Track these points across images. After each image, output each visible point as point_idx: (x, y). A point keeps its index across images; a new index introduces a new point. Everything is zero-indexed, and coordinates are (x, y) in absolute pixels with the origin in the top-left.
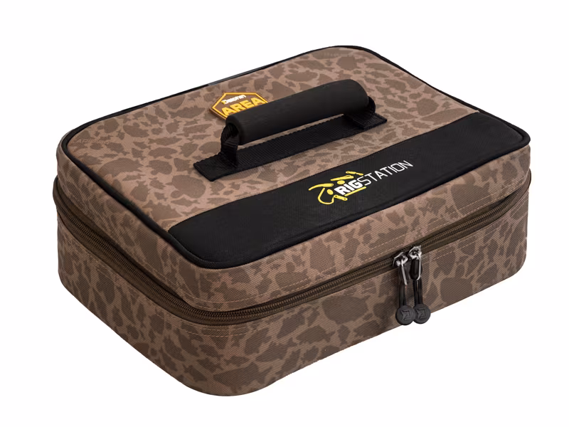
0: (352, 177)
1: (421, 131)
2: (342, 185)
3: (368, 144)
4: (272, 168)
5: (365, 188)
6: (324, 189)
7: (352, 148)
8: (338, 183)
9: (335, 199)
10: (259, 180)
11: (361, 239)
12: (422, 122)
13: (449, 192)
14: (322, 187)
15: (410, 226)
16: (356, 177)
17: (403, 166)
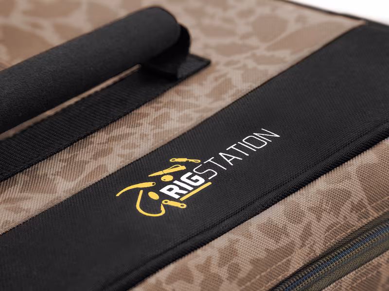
0: (183, 168)
1: (273, 70)
2: (171, 183)
3: (190, 106)
4: (40, 172)
5: (210, 183)
6: (141, 192)
7: (166, 117)
8: (162, 179)
9: (164, 206)
10: (26, 194)
11: (223, 272)
12: (268, 54)
13: (354, 176)
14: (138, 190)
15: (298, 242)
16: (190, 167)
17: (264, 138)
